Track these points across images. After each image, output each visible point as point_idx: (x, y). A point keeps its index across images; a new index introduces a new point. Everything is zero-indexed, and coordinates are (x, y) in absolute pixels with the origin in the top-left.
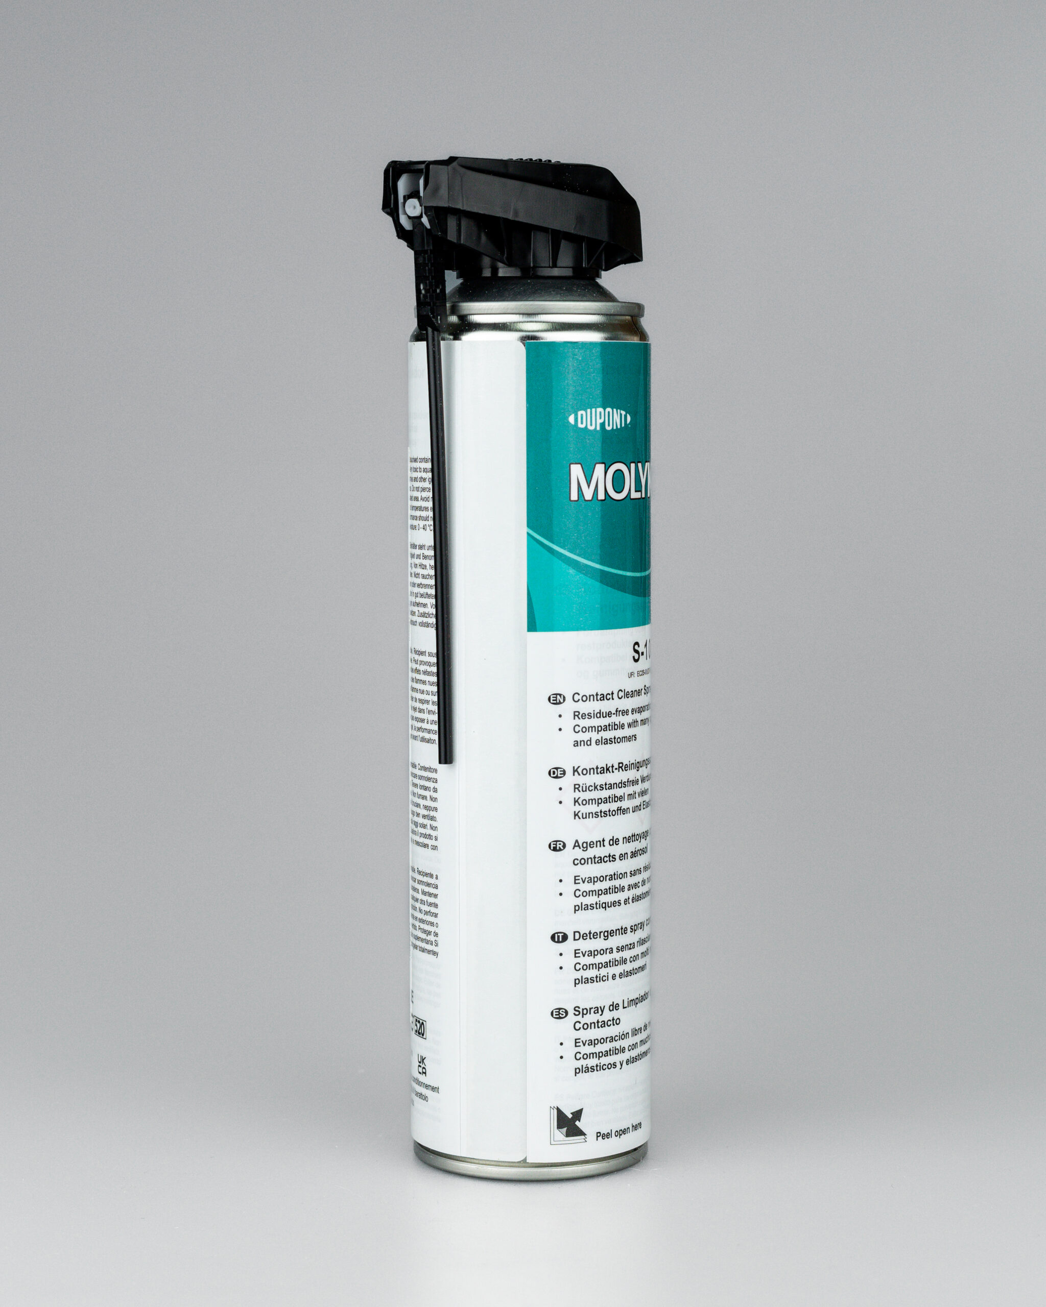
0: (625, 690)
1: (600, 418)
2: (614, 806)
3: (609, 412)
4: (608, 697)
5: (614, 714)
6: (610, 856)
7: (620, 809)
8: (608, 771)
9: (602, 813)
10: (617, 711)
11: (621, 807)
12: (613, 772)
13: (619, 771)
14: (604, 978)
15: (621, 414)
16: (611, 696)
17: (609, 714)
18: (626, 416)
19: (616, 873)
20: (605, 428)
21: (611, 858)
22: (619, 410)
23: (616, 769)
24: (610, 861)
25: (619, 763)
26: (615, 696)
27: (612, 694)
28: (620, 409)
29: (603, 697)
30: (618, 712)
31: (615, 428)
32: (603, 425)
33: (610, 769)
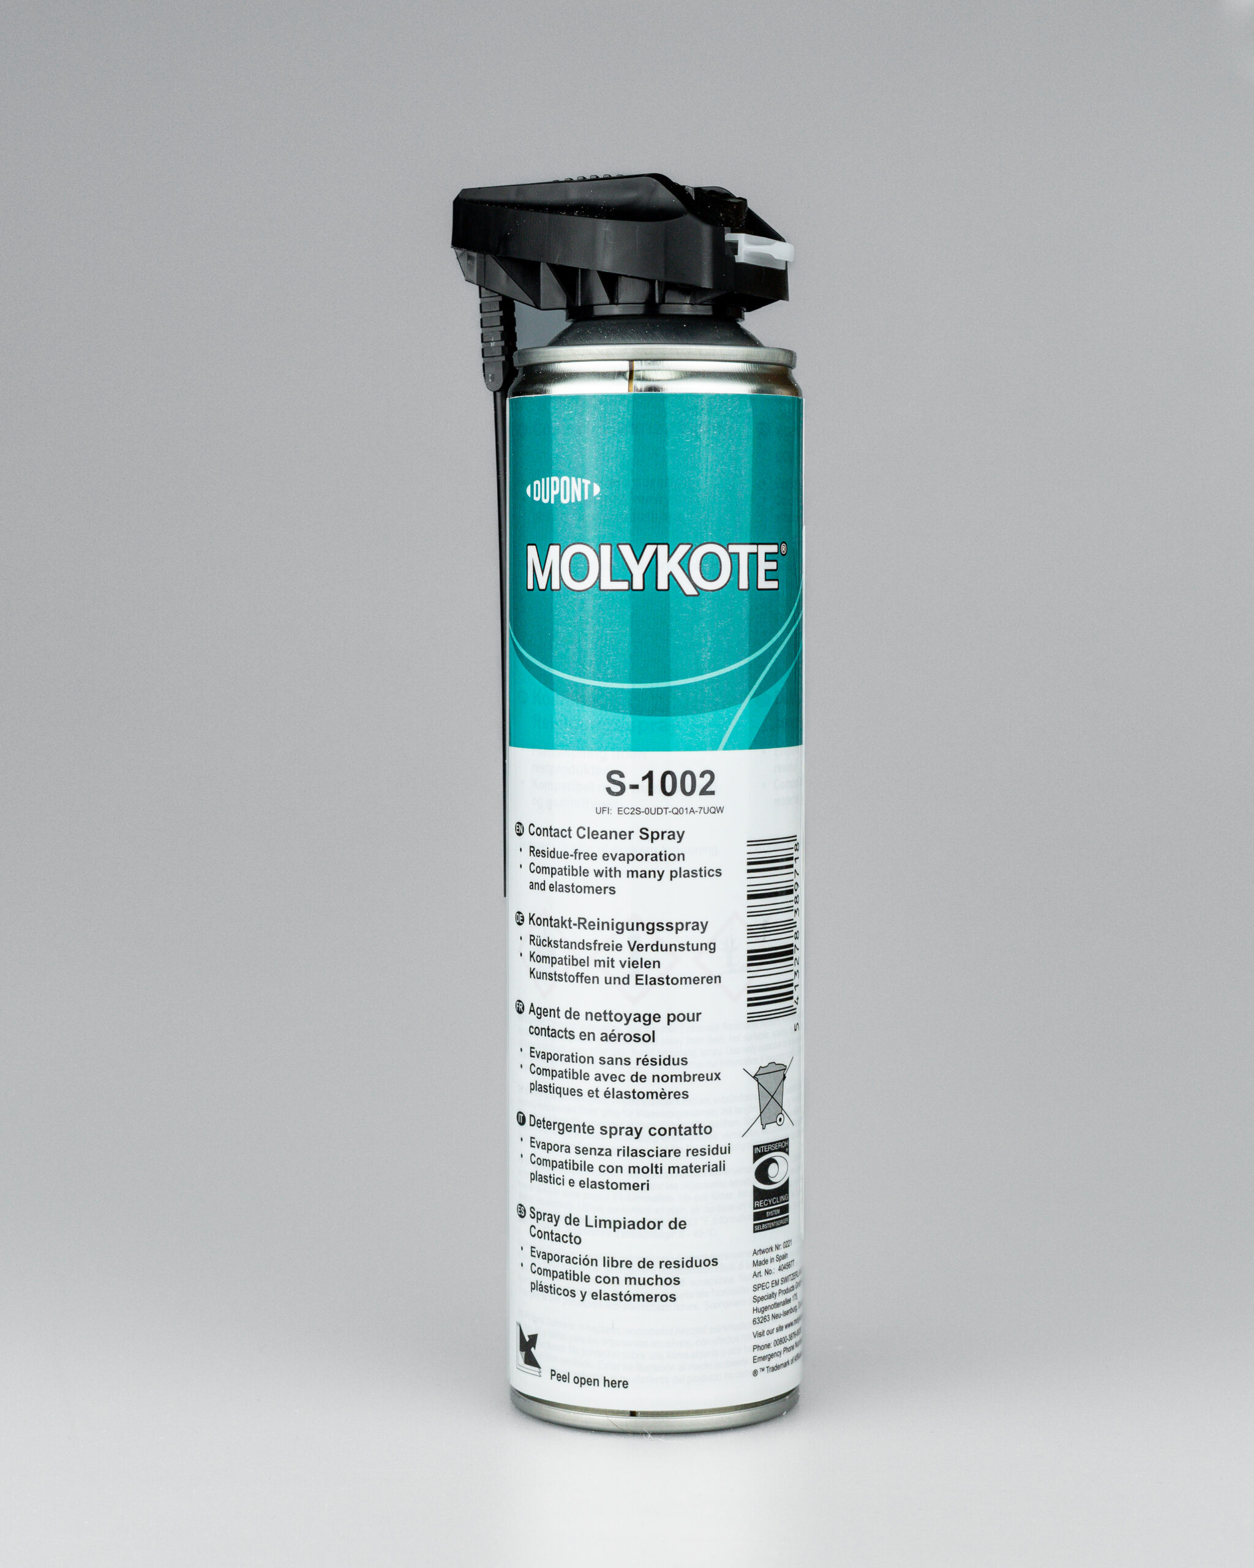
0: (589, 828)
1: (555, 489)
2: (572, 970)
3: (565, 482)
4: (564, 833)
5: (572, 856)
6: (566, 1031)
7: (582, 976)
8: (564, 926)
9: (557, 976)
10: (575, 853)
11: (583, 973)
12: (570, 928)
13: (579, 928)
14: (559, 1181)
15: (583, 485)
16: (567, 833)
17: (565, 855)
18: (591, 488)
19: (575, 1054)
20: (560, 501)
21: (567, 1033)
22: (579, 479)
23: (575, 925)
24: (566, 1038)
25: (579, 919)
26: (574, 833)
27: (570, 830)
28: (582, 477)
29: (558, 833)
30: (578, 855)
31: (573, 501)
32: (557, 497)
33: (567, 923)
